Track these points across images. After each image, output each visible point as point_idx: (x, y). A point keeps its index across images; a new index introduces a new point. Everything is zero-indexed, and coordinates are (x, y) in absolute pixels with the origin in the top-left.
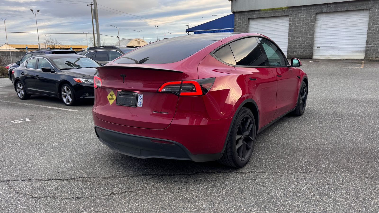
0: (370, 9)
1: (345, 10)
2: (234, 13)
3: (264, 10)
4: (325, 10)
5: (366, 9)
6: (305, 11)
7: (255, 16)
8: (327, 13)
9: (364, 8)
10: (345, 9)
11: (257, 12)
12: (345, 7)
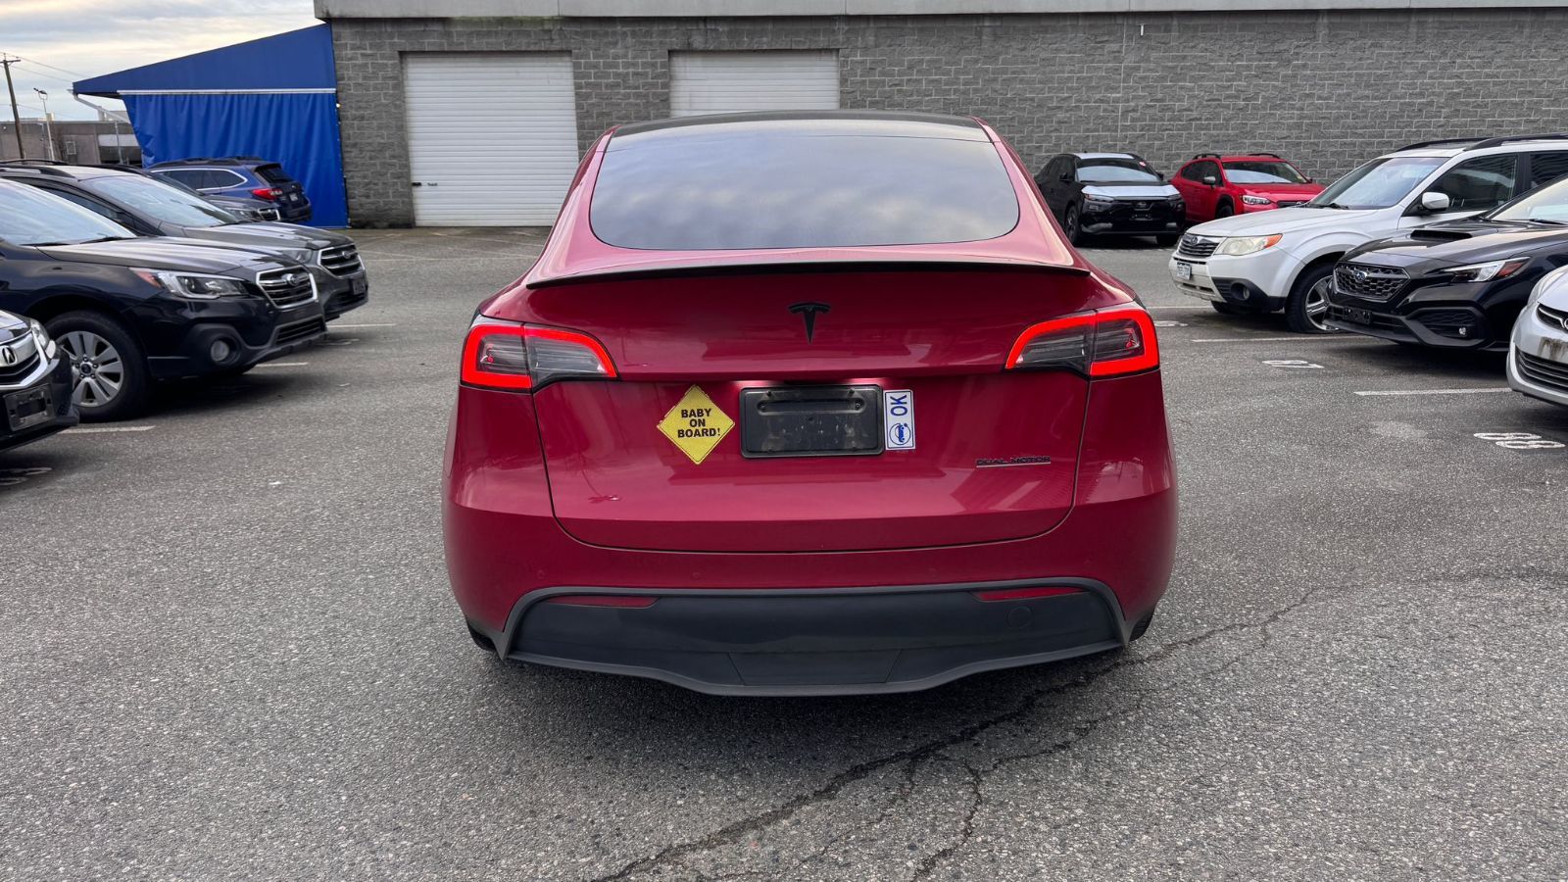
0: (838, 50)
1: (765, 47)
2: (329, 20)
3: (466, 22)
4: (698, 42)
5: (827, 51)
6: (630, 40)
7: (430, 42)
8: (706, 53)
9: (821, 46)
10: (765, 42)
11: (438, 28)
12: (762, 37)
